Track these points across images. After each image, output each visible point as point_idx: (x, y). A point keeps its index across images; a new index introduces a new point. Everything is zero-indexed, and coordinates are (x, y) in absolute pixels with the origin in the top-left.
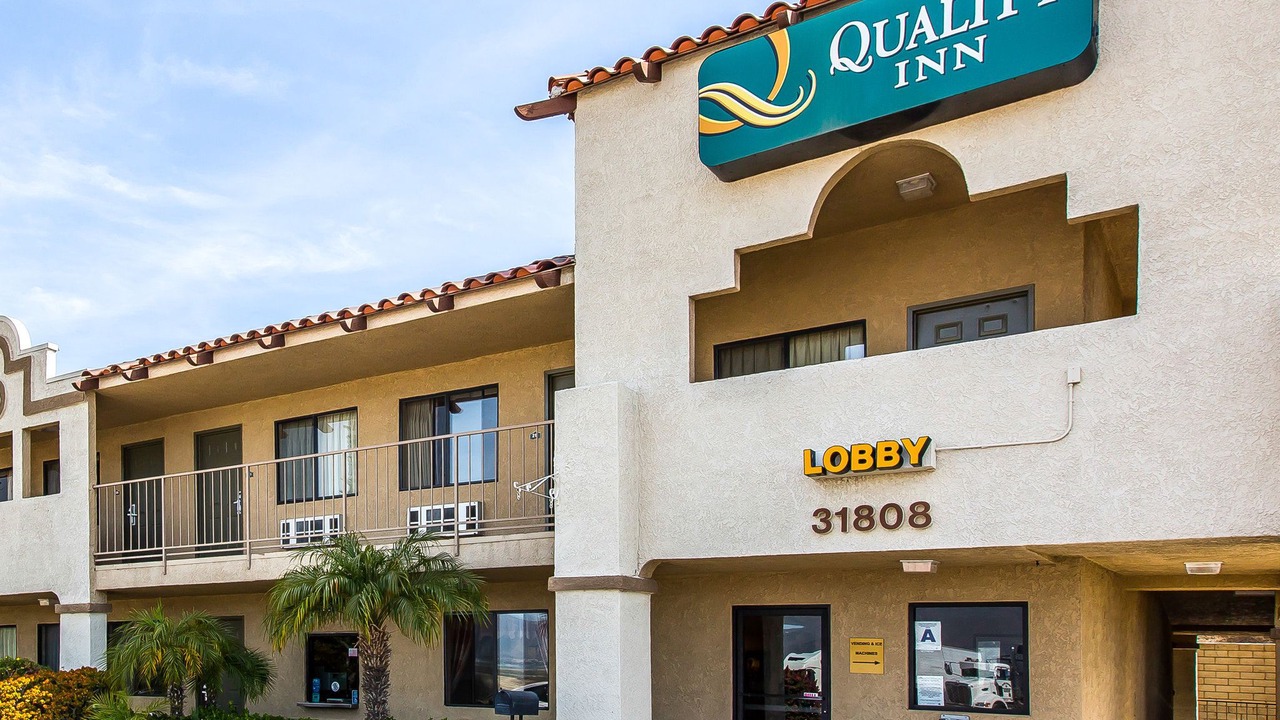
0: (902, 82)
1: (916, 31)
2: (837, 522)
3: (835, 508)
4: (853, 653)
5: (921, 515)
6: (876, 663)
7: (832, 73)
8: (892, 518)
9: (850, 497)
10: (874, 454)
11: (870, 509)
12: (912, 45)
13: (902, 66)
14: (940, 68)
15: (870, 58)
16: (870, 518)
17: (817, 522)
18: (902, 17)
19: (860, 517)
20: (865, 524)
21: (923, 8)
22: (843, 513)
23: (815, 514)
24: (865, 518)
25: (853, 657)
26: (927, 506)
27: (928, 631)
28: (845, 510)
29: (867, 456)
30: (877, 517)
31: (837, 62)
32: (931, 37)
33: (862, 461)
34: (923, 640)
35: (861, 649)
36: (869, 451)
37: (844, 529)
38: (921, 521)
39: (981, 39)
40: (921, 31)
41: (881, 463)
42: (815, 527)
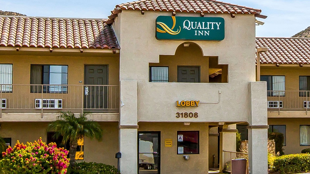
0: (196, 34)
1: (198, 26)
2: (181, 115)
3: (180, 113)
4: (166, 142)
5: (196, 115)
6: (171, 144)
7: (184, 28)
8: (191, 115)
9: (183, 111)
10: (190, 103)
11: (187, 113)
12: (197, 28)
13: (196, 31)
14: (202, 34)
15: (190, 28)
16: (187, 115)
17: (177, 115)
18: (196, 23)
19: (185, 115)
20: (186, 116)
21: (199, 22)
22: (182, 114)
23: (177, 113)
24: (186, 115)
25: (166, 143)
26: (197, 113)
27: (180, 137)
28: (182, 113)
29: (189, 103)
30: (188, 115)
31: (185, 27)
32: (201, 28)
33: (188, 104)
34: (179, 139)
35: (167, 141)
36: (189, 102)
37: (182, 117)
38: (196, 116)
39: (209, 31)
40: (199, 26)
41: (192, 105)
42: (177, 116)
